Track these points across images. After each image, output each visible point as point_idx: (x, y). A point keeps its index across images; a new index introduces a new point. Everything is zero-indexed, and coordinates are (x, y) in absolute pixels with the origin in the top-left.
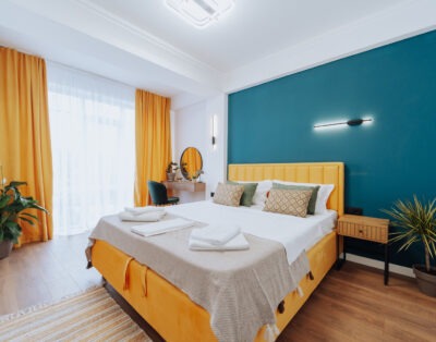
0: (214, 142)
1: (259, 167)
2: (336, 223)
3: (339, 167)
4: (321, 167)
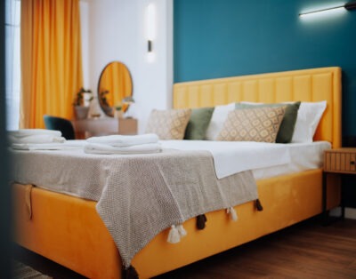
0: (150, 48)
3: (333, 75)
4: (309, 76)
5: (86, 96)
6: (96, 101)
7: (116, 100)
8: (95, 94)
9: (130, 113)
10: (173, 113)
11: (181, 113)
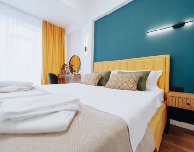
0: (86, 50)
1: (111, 63)
2: (166, 98)
3: (166, 58)
4: (153, 59)
5: (66, 67)
6: (69, 68)
7: (75, 68)
8: (68, 66)
9: (79, 73)
10: (94, 74)
11: (97, 75)
